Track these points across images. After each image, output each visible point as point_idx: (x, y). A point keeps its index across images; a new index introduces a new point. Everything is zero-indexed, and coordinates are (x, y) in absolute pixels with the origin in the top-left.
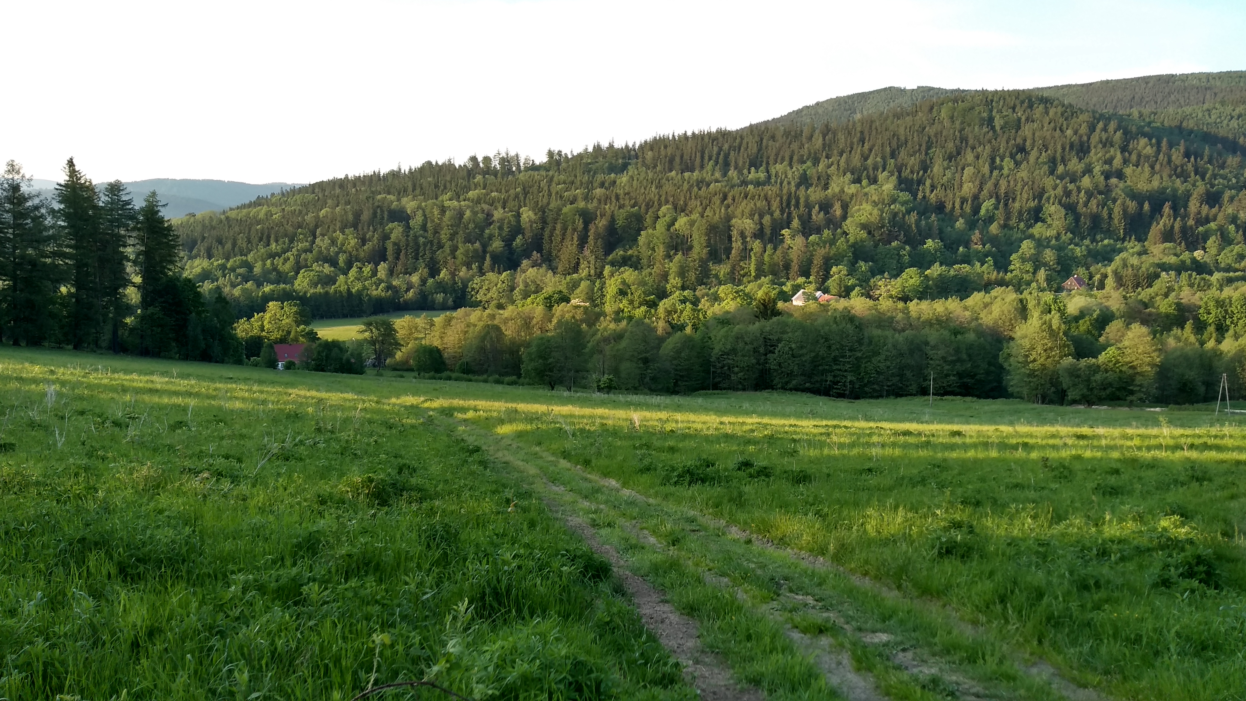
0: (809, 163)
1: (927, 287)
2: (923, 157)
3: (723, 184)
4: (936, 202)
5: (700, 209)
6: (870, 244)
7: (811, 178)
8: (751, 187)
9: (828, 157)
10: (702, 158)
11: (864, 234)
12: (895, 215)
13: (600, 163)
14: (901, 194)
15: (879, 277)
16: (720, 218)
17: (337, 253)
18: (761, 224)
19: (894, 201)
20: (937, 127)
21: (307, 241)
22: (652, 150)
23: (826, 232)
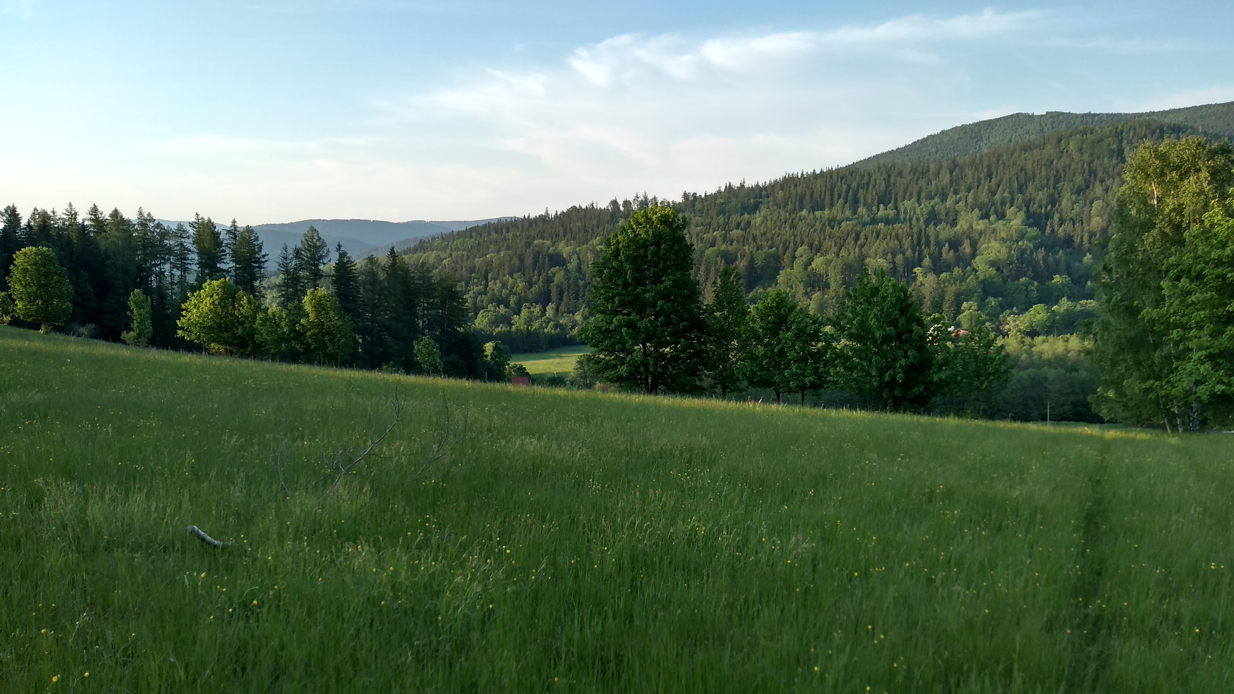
0: (937, 199)
1: (1054, 322)
2: (1051, 191)
3: (855, 222)
4: (1065, 237)
5: (835, 249)
6: (998, 280)
7: (939, 214)
8: (881, 225)
9: (956, 193)
10: (832, 195)
11: (993, 271)
12: (1023, 251)
13: (733, 204)
14: (1029, 230)
15: (1008, 311)
16: (855, 258)
17: (509, 295)
18: (894, 263)
19: (1022, 236)
20: (1065, 160)
21: (481, 285)
22: (782, 189)
23: (956, 269)
